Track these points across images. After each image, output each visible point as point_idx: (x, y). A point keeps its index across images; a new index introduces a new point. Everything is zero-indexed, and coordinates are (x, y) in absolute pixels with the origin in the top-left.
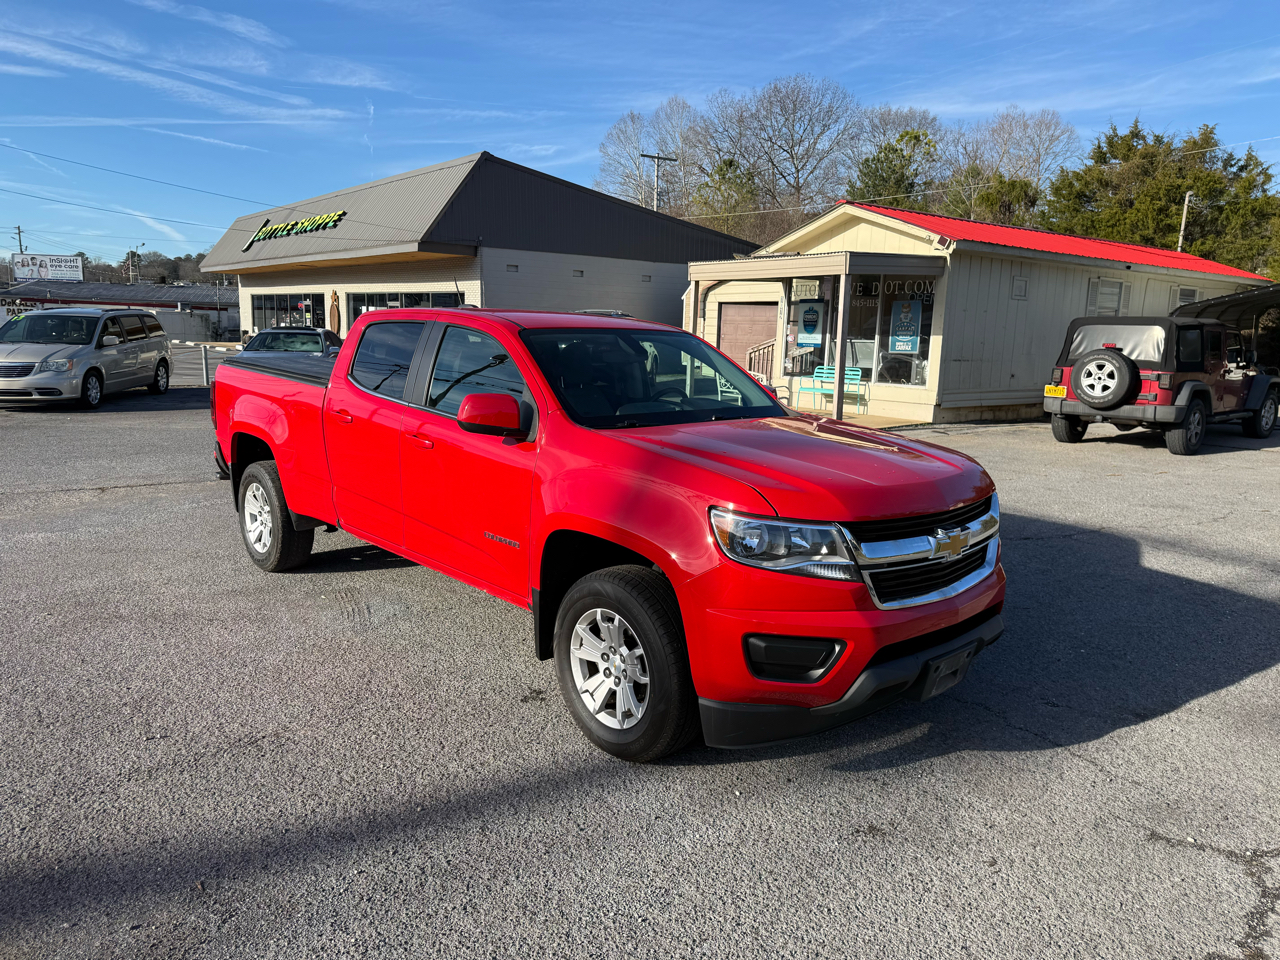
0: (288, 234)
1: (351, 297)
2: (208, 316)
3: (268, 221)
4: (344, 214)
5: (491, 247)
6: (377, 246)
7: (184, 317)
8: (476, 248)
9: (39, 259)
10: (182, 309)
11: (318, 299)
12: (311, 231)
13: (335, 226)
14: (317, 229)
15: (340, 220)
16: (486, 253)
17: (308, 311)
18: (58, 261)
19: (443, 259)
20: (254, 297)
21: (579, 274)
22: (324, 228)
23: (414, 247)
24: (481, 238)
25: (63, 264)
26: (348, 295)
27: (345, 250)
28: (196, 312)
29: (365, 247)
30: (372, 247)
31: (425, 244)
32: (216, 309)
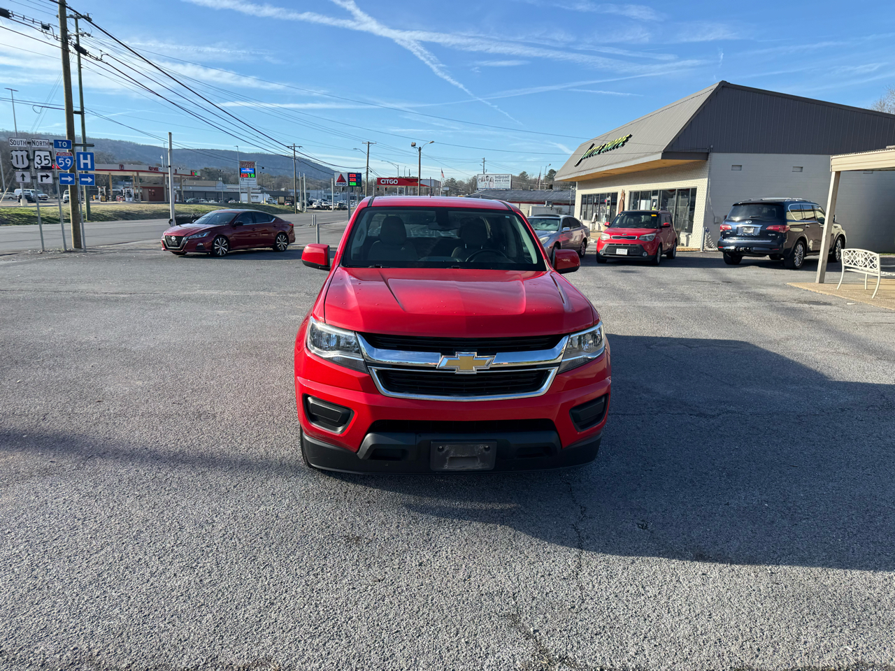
0: (599, 153)
1: (633, 195)
2: (561, 209)
3: (593, 145)
4: (631, 136)
5: (719, 152)
6: (639, 158)
7: (547, 210)
8: (708, 154)
9: (490, 177)
10: (548, 205)
11: (614, 196)
12: (610, 149)
13: (623, 145)
14: (614, 148)
15: (627, 140)
16: (715, 157)
17: (608, 204)
18: (499, 177)
19: (687, 164)
20: (584, 196)
21: (799, 170)
22: (617, 147)
23: (659, 157)
24: (712, 147)
25: (501, 179)
26: (631, 193)
27: (623, 161)
28: (555, 206)
29: (633, 159)
30: (636, 158)
31: (666, 154)
32: (568, 204)
